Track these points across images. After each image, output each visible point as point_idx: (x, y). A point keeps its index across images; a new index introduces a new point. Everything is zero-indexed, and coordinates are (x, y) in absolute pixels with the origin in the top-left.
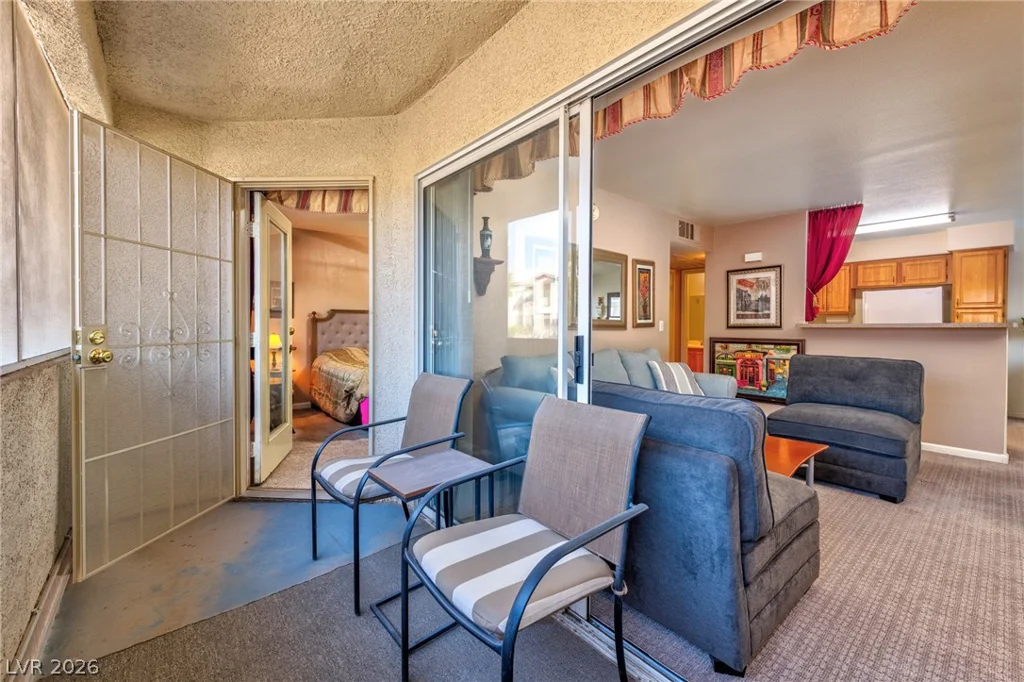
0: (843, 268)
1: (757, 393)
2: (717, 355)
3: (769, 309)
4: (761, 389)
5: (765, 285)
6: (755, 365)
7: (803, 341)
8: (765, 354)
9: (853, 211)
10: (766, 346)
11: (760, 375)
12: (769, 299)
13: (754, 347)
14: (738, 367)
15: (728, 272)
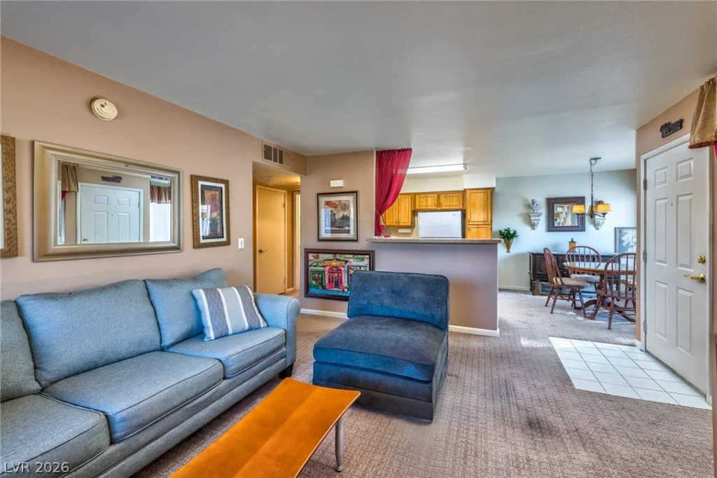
0: (399, 196)
1: (341, 294)
2: (310, 264)
3: (349, 226)
4: (343, 290)
5: (345, 207)
6: (339, 271)
7: (373, 252)
8: (346, 262)
9: (405, 154)
10: (347, 256)
11: (343, 279)
12: (349, 218)
13: (338, 256)
14: (326, 273)
15: (318, 195)
